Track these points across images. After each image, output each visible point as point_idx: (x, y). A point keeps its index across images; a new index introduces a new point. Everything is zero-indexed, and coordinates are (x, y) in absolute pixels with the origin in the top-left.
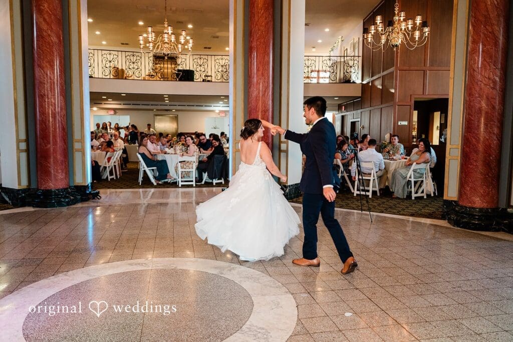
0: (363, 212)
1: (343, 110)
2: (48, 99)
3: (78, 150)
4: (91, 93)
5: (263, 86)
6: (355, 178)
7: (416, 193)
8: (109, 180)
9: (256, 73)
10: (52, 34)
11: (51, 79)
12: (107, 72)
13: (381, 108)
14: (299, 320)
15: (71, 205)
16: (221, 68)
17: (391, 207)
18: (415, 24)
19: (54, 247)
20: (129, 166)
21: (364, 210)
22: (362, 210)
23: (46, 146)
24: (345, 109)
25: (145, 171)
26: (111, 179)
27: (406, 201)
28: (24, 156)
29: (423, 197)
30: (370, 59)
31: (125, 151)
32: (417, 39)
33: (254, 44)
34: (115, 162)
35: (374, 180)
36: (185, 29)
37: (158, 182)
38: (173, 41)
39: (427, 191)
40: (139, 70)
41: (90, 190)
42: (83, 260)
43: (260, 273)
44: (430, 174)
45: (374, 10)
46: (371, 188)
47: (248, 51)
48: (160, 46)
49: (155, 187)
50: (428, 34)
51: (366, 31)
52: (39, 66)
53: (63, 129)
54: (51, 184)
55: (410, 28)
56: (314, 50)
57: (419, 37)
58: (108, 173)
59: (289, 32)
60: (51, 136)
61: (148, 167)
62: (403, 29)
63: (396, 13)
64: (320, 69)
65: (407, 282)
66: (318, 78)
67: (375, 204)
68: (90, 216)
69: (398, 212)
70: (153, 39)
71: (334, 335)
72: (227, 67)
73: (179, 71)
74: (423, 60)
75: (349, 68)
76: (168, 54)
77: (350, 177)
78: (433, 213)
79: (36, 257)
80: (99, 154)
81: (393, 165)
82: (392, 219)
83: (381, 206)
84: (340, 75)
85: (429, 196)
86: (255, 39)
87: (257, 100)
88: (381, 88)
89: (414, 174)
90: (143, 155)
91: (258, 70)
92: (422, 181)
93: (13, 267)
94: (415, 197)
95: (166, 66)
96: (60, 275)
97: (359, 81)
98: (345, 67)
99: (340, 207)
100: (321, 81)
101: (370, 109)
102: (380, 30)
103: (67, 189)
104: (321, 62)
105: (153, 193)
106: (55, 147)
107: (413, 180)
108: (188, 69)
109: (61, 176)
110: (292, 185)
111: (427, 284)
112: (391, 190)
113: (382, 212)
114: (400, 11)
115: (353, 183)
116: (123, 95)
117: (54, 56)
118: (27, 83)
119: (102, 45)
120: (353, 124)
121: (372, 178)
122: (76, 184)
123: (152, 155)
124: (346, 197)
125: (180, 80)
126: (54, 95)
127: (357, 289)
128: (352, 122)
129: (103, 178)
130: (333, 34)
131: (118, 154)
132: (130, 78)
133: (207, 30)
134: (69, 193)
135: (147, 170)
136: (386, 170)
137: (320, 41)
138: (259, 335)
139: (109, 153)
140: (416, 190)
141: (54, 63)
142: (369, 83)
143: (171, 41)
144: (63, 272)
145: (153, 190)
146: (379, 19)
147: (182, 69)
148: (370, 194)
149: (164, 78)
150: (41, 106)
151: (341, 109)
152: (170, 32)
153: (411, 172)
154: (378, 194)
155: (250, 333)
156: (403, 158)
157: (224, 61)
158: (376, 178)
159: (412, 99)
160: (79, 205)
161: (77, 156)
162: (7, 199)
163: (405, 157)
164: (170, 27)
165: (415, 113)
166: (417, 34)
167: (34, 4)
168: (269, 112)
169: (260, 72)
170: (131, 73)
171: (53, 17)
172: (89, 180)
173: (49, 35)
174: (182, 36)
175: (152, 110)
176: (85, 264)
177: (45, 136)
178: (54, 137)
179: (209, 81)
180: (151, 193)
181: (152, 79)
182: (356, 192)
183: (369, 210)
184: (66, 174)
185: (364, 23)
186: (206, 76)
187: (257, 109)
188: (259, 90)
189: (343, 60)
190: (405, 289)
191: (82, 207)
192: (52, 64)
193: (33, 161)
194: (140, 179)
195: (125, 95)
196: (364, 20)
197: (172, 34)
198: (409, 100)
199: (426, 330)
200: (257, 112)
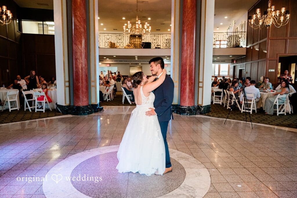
0: (247, 122)
1: (235, 62)
2: (79, 60)
3: (93, 86)
4: (99, 56)
5: (190, 51)
6: (242, 103)
7: (280, 112)
8: (107, 101)
9: (186, 44)
10: (81, 28)
11: (80, 50)
12: (107, 45)
13: (258, 62)
14: (212, 184)
15: (90, 114)
16: (166, 41)
17: (264, 120)
18: (281, 12)
19: (83, 136)
20: (117, 93)
21: (248, 121)
22: (246, 121)
23: (78, 84)
24: (236, 62)
25: (125, 97)
26: (108, 101)
27: (273, 117)
28: (67, 89)
29: (284, 114)
30: (252, 33)
31: (115, 86)
32: (282, 21)
33: (185, 28)
34: (110, 92)
35: (254, 104)
36: (147, 21)
37: (132, 102)
38: (141, 28)
39: (287, 111)
40: (123, 43)
41: (99, 106)
42: (97, 144)
43: (189, 155)
44: (289, 101)
45: (255, 5)
46: (251, 108)
47: (182, 32)
48: (134, 31)
49: (131, 105)
50: (289, 18)
51: (250, 18)
52: (75, 44)
53: (86, 75)
54: (80, 103)
55: (278, 15)
56: (218, 29)
57: (283, 20)
58: (107, 97)
59: (205, 21)
60: (80, 79)
61: (127, 94)
62: (273, 16)
63: (269, 6)
64: (222, 39)
65: (275, 166)
66: (220, 44)
67: (254, 118)
68: (99, 120)
69: (268, 123)
70: (130, 27)
71: (232, 194)
72: (169, 40)
73: (143, 43)
74: (285, 33)
75: (239, 39)
76: (138, 35)
77: (239, 102)
78: (290, 124)
79: (74, 141)
80: (102, 87)
81: (265, 95)
82: (265, 127)
83: (258, 119)
84: (233, 43)
85: (288, 114)
86: (186, 26)
87: (186, 59)
88: (258, 50)
89: (278, 101)
90: (125, 89)
91: (187, 42)
92: (284, 105)
93: (64, 146)
94: (279, 114)
95: (136, 40)
96: (86, 151)
97: (244, 46)
98: (237, 39)
99: (233, 119)
100: (222, 46)
101: (251, 62)
102: (259, 17)
103: (88, 106)
104: (222, 36)
105: (130, 109)
106: (82, 85)
107: (278, 104)
108: (148, 42)
109: (85, 99)
110: (205, 106)
111: (288, 167)
112: (264, 110)
113: (259, 123)
114: (272, 5)
115: (241, 105)
116: (114, 56)
117: (82, 38)
118: (69, 53)
119: (104, 30)
120: (241, 71)
121: (252, 103)
122: (92, 104)
123: (129, 88)
124: (236, 113)
125: (144, 48)
126: (82, 59)
127: (245, 168)
128: (240, 70)
129: (104, 100)
130: (229, 20)
131: (112, 87)
132: (118, 48)
133: (158, 20)
134: (88, 108)
135: (127, 96)
136: (261, 98)
137: (221, 24)
138: (190, 191)
139: (107, 87)
140: (279, 110)
141: (82, 42)
142: (250, 47)
143: (140, 28)
144: (88, 150)
145: (129, 107)
146: (258, 11)
147: (145, 42)
148: (251, 112)
149: (135, 47)
150: (76, 64)
151: (234, 62)
152: (139, 23)
153: (277, 100)
154: (256, 112)
155: (184, 189)
156: (272, 91)
157: (167, 37)
158: (255, 102)
159: (278, 57)
160: (93, 114)
161: (93, 89)
162: (60, 111)
163: (273, 91)
164: (139, 20)
165: (280, 64)
166: (282, 18)
167: (73, 13)
168: (193, 66)
169: (188, 44)
170: (118, 45)
171: (82, 19)
172: (98, 101)
173: (80, 28)
174: (145, 25)
175: (129, 64)
176: (98, 146)
177: (78, 80)
178: (82, 79)
179: (159, 48)
180: (128, 108)
181: (129, 48)
182: (242, 111)
183: (251, 121)
184: (87, 98)
185: (248, 13)
186: (158, 45)
187: (186, 64)
188: (188, 54)
189: (235, 34)
190: (275, 170)
191: (95, 116)
192: (81, 42)
193: (72, 92)
194: (123, 101)
195: (115, 56)
196: (248, 11)
197: (140, 24)
198: (276, 57)
199: (288, 195)
200: (186, 65)
